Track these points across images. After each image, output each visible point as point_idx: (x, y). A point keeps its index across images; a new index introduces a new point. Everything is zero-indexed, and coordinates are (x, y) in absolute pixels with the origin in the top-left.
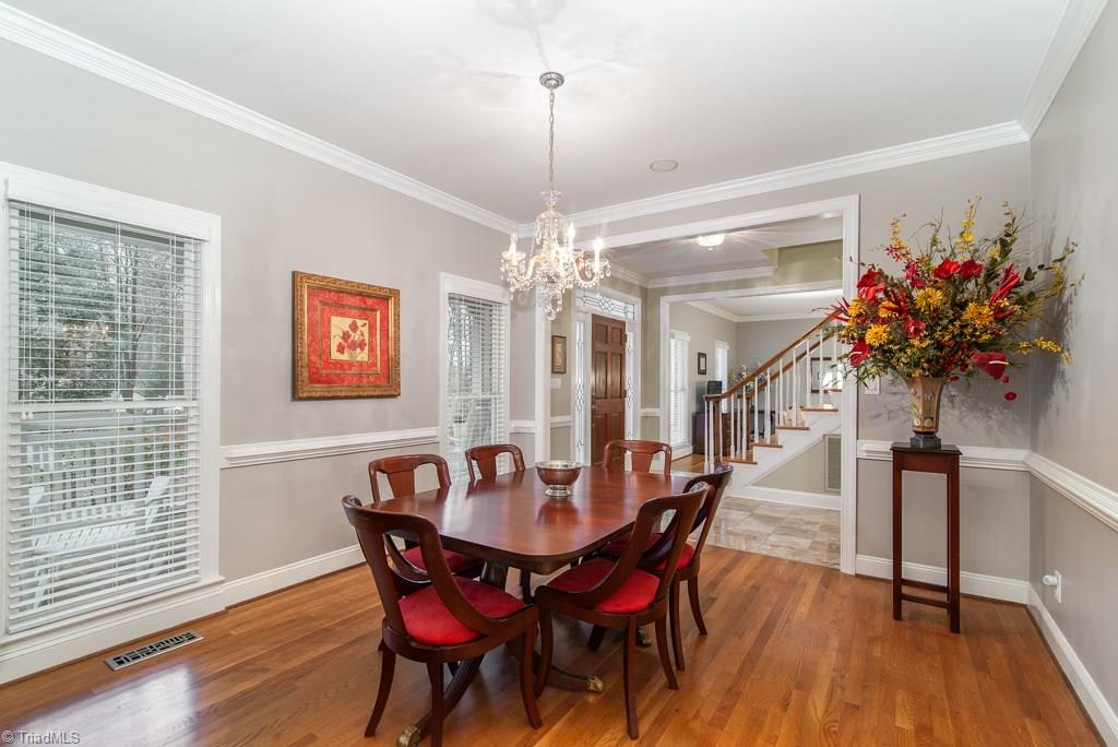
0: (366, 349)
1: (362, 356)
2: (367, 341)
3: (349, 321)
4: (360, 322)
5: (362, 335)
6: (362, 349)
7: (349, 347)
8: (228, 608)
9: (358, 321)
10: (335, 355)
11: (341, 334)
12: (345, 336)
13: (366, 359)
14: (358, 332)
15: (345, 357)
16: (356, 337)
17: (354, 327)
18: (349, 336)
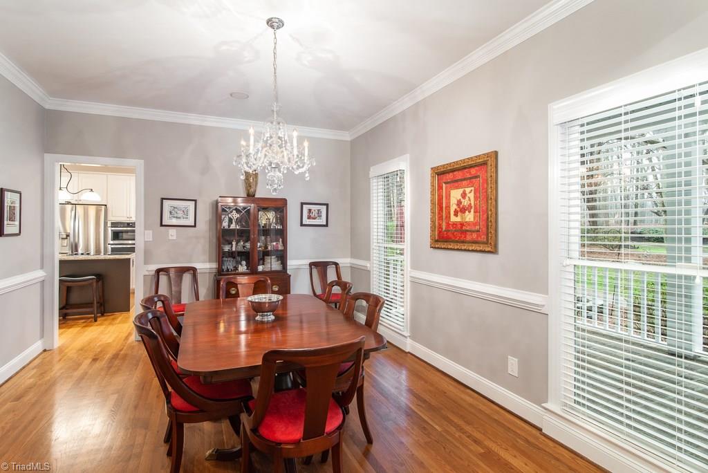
0: (472, 210)
1: (470, 217)
2: (473, 205)
3: (461, 191)
4: (468, 190)
5: (470, 200)
6: (470, 212)
7: (461, 211)
8: (409, 353)
9: (466, 189)
10: (453, 219)
11: (456, 203)
12: (459, 203)
13: (472, 220)
14: (467, 198)
15: (458, 219)
16: (465, 202)
17: (464, 195)
18: (461, 203)
